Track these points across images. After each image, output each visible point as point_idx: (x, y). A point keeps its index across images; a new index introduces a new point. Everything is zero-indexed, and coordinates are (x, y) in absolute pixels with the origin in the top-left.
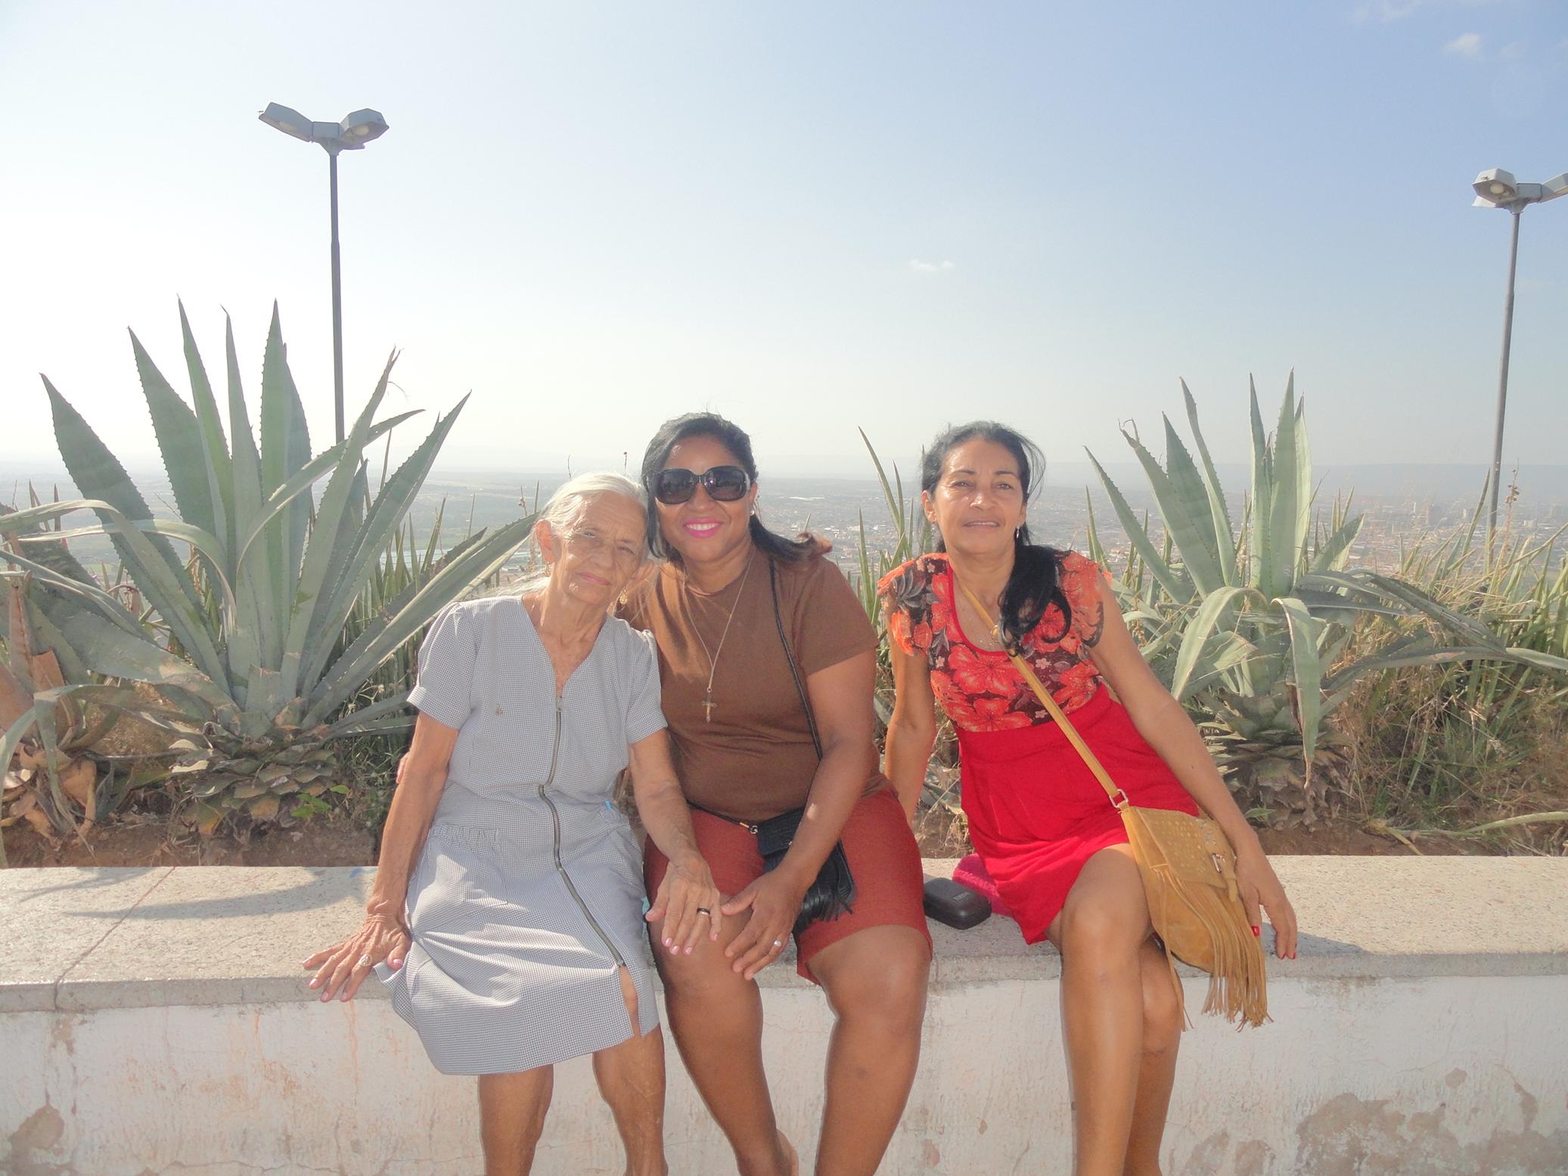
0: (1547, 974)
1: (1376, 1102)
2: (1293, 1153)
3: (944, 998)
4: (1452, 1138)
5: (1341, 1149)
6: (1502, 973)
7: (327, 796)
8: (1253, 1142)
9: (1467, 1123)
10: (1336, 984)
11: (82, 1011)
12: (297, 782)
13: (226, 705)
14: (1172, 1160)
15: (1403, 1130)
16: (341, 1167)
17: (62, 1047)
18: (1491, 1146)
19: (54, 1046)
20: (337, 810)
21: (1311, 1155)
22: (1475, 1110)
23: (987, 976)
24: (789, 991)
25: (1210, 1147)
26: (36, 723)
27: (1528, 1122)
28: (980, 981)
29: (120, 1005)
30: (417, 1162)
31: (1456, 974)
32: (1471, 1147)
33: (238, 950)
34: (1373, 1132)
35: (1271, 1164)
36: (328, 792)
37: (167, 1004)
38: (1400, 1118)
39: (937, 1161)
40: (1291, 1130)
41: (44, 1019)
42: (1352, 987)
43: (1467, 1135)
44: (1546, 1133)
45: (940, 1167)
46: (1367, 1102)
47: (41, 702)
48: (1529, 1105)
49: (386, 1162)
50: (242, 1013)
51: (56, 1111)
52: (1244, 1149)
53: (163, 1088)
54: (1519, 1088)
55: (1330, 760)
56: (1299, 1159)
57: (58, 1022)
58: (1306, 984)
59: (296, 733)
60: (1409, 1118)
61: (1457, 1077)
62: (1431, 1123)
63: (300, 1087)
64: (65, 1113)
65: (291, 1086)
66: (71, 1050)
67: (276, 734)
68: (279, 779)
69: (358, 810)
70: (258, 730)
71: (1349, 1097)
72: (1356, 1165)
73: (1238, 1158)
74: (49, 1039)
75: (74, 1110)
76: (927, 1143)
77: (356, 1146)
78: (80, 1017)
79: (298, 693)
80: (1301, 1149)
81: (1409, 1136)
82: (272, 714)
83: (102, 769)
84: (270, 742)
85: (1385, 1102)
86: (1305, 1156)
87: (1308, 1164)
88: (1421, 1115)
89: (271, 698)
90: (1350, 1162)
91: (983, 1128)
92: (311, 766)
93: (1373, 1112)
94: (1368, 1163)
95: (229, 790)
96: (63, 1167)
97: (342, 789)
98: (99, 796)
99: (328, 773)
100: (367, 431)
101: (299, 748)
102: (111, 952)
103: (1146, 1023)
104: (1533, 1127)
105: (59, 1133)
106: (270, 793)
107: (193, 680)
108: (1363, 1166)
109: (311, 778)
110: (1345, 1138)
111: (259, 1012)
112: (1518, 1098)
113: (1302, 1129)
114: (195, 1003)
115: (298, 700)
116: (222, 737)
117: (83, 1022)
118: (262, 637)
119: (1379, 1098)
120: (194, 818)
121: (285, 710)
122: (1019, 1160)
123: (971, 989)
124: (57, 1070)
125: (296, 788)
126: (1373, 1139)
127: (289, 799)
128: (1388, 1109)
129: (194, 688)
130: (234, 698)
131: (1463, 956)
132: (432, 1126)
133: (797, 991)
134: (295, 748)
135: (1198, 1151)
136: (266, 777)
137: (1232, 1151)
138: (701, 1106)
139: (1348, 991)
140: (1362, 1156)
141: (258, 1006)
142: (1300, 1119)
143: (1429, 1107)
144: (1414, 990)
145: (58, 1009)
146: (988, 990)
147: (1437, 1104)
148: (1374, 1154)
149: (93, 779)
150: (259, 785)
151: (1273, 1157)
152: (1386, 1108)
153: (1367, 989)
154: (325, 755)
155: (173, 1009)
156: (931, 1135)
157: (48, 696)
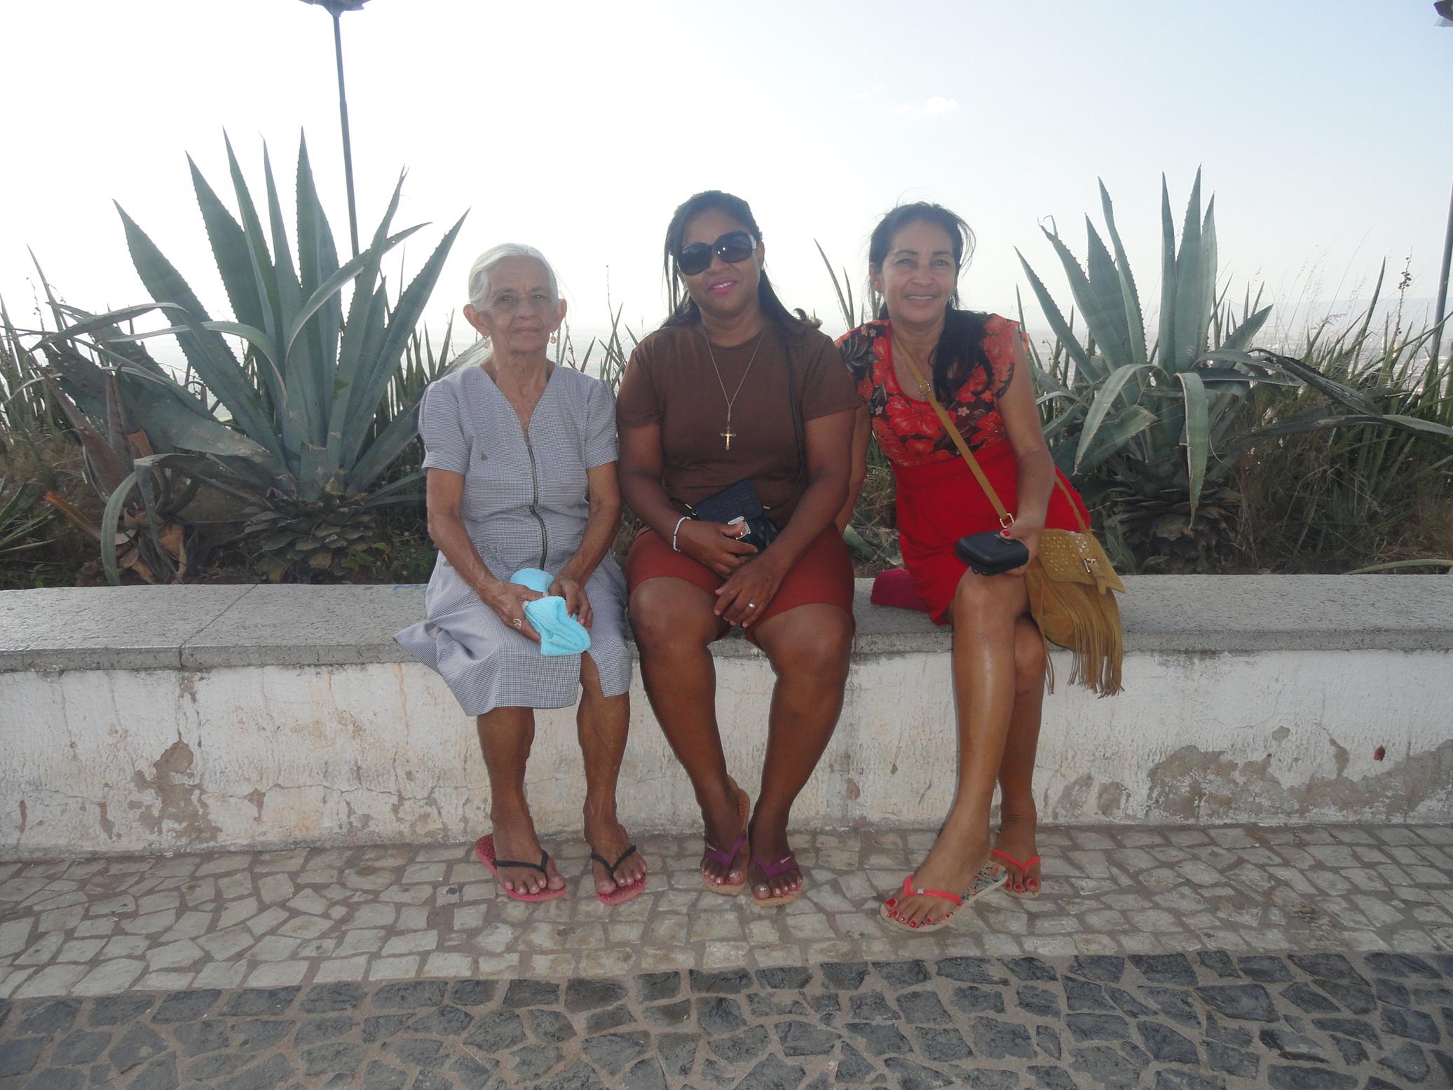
0: (1359, 648)
1: (1214, 752)
2: (1144, 792)
3: (862, 667)
4: (1276, 782)
5: (1184, 789)
6: (1320, 648)
7: (370, 551)
8: (1112, 783)
9: (1289, 770)
10: (1182, 657)
11: (200, 670)
12: (347, 540)
13: (284, 477)
14: (1046, 797)
15: (1236, 775)
16: (399, 791)
17: (187, 697)
18: (1310, 788)
19: (182, 696)
20: (379, 563)
21: (1160, 795)
22: (1296, 760)
23: (895, 649)
24: (738, 661)
25: (1077, 788)
26: (136, 485)
27: (1340, 770)
28: (891, 654)
29: (229, 666)
30: (456, 788)
31: (1281, 649)
32: (1292, 789)
33: (312, 631)
34: (1211, 777)
35: (1127, 800)
36: (370, 548)
37: (262, 665)
38: (1233, 766)
39: (858, 795)
40: (1143, 774)
41: (173, 676)
42: (1196, 661)
43: (1288, 780)
44: (1356, 778)
45: (860, 800)
46: (1206, 753)
47: (139, 466)
48: (1342, 756)
49: (433, 788)
50: (318, 673)
51: (187, 745)
52: (1105, 789)
53: (264, 729)
54: (1333, 742)
55: (1220, 514)
56: (1149, 797)
57: (183, 678)
58: (1157, 658)
59: (342, 498)
60: (1241, 765)
61: (1282, 733)
62: (1259, 770)
63: (365, 730)
64: (193, 747)
65: (358, 729)
66: (194, 700)
67: (327, 498)
68: (331, 536)
69: (396, 563)
70: (312, 497)
71: (1192, 748)
72: (1196, 802)
73: (1100, 796)
74: (178, 691)
75: (200, 744)
76: (850, 781)
77: (409, 775)
78: (199, 675)
79: (341, 466)
80: (1151, 789)
81: (1241, 780)
82: (321, 484)
83: (188, 531)
84: (322, 505)
85: (1221, 753)
86: (1155, 795)
87: (1157, 801)
88: (1251, 764)
89: (320, 470)
90: (1191, 800)
91: (894, 769)
92: (355, 527)
93: (1211, 761)
94: (1206, 801)
95: (291, 545)
96: (194, 787)
97: (381, 545)
98: (188, 553)
99: (370, 534)
100: (383, 242)
101: (345, 510)
102: (218, 631)
104: (1345, 774)
105: (191, 761)
106: (324, 548)
107: (257, 453)
108: (1202, 803)
109: (356, 536)
110: (1188, 781)
111: (331, 673)
112: (1333, 750)
113: (1153, 774)
114: (285, 665)
115: (342, 472)
116: (283, 501)
117: (202, 679)
118: (309, 419)
119: (1217, 750)
120: (265, 568)
121: (332, 480)
122: (923, 795)
123: (883, 661)
124: (185, 714)
125: (345, 544)
126: (1210, 781)
127: (339, 553)
128: (1224, 759)
129: (258, 459)
130: (290, 469)
131: (1288, 633)
132: (465, 762)
133: (745, 661)
134: (342, 510)
135: (1068, 791)
136: (322, 534)
137: (1095, 791)
139: (1193, 664)
140: (1201, 796)
141: (330, 668)
142: (1151, 765)
143: (1258, 756)
144: (1247, 663)
145: (182, 668)
146: (897, 663)
147: (1264, 756)
148: (1211, 794)
149: (182, 537)
150: (315, 539)
151: (1129, 796)
152: (1222, 757)
153: (1208, 662)
154: (366, 518)
155: (268, 669)
156: (852, 775)
157: (145, 462)
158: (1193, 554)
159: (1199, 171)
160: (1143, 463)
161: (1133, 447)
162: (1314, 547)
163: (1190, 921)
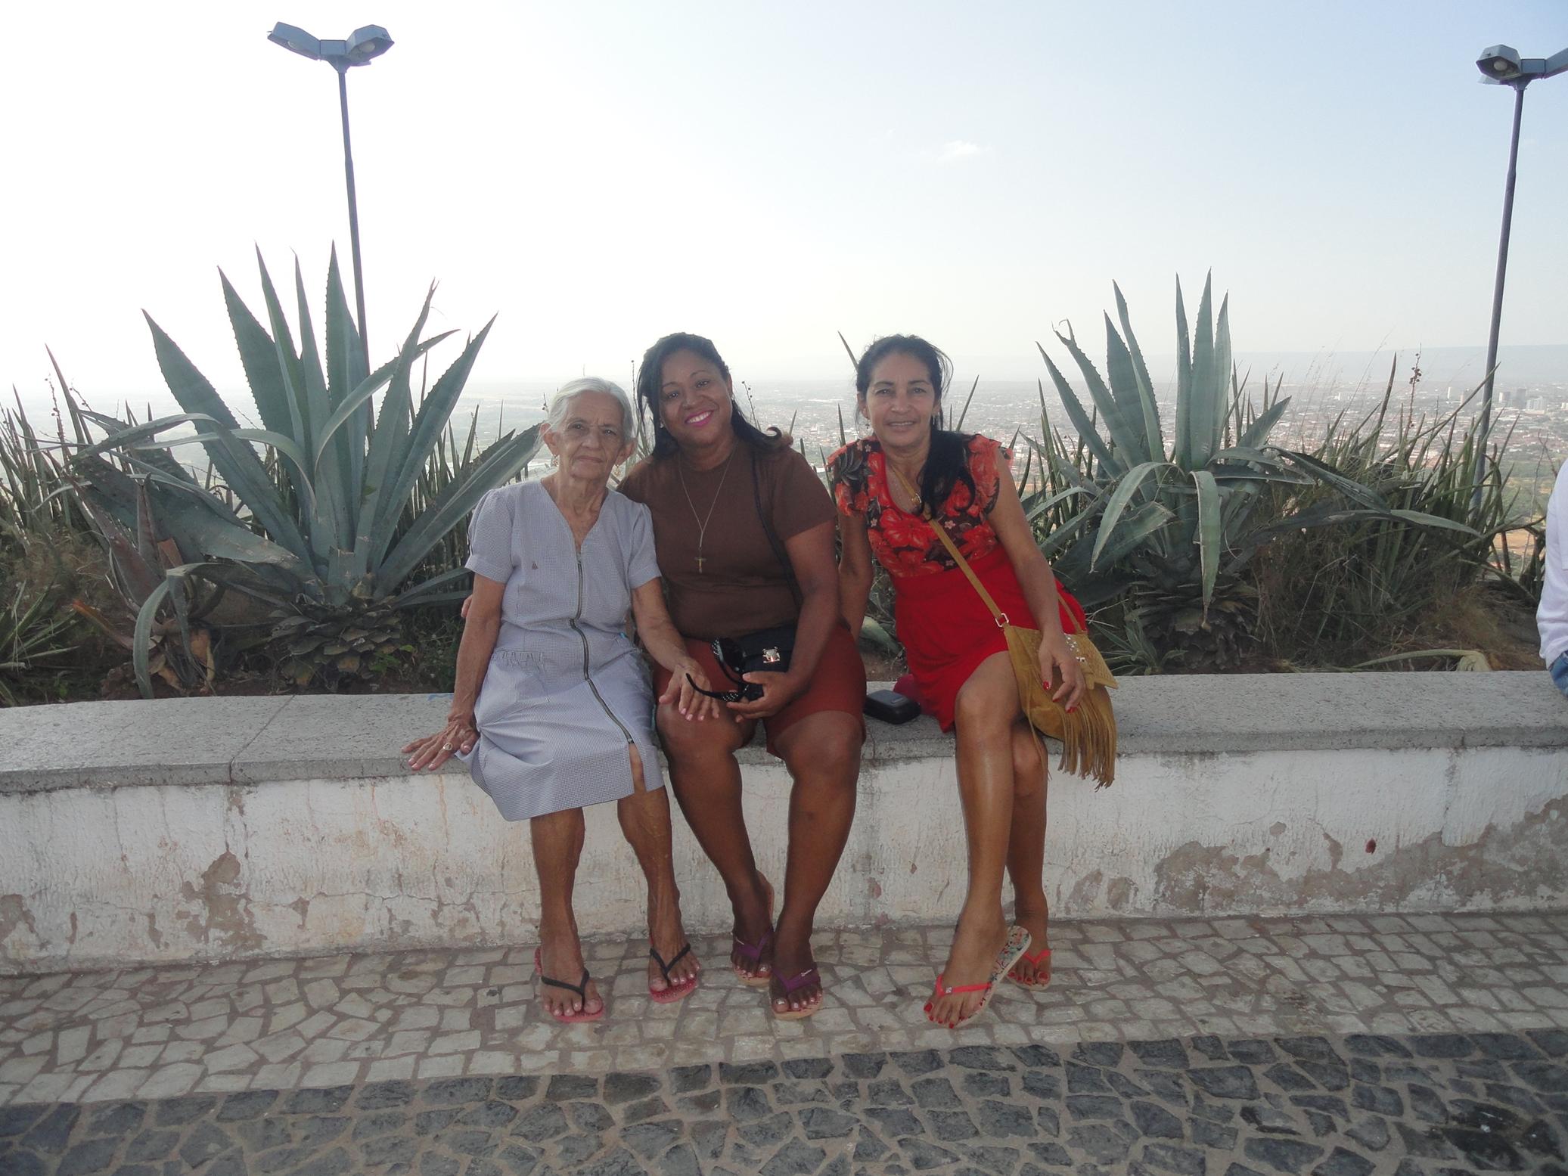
0: (1346, 748)
1: (1216, 847)
2: (1152, 886)
3: (882, 772)
4: (1275, 875)
5: (1189, 883)
6: (1310, 748)
7: (397, 654)
8: (1121, 879)
9: (1287, 864)
10: (1184, 758)
11: (248, 784)
12: (373, 643)
13: (312, 581)
14: (1059, 893)
15: (1237, 869)
16: (439, 897)
17: (235, 810)
18: (1307, 880)
19: (230, 810)
20: (406, 666)
21: (1166, 889)
22: (1293, 853)
23: (911, 754)
24: (764, 768)
25: (1087, 883)
26: (168, 593)
27: (1335, 862)
28: (909, 759)
29: (277, 779)
30: (494, 893)
31: (1274, 749)
32: (1290, 881)
33: (355, 744)
34: (1214, 871)
35: (1135, 895)
36: (398, 650)
37: (308, 779)
38: (1235, 860)
39: (879, 894)
40: (1150, 870)
41: (222, 790)
42: (1196, 761)
43: (1287, 872)
44: (1350, 870)
45: (882, 898)
46: (1208, 849)
47: (172, 577)
48: (1336, 849)
49: (471, 894)
50: (361, 786)
51: (234, 856)
52: (1114, 884)
53: (309, 840)
54: (1327, 836)
55: (1237, 608)
56: (1156, 891)
57: (232, 792)
58: (1159, 759)
59: (369, 602)
60: (1241, 860)
61: (1279, 829)
62: (1259, 863)
63: (406, 839)
64: (240, 858)
65: (400, 839)
66: (242, 812)
67: (354, 602)
68: (358, 639)
69: (423, 665)
70: (339, 601)
71: (1195, 844)
72: (1201, 895)
73: (1109, 892)
74: (226, 804)
75: (246, 855)
76: (871, 880)
77: (449, 882)
78: (247, 788)
79: (369, 570)
80: (1158, 883)
81: (1242, 874)
82: (349, 588)
83: (214, 637)
84: (350, 609)
85: (1223, 848)
86: (1161, 889)
87: (1164, 895)
88: (1251, 857)
89: (348, 575)
90: (1196, 894)
91: (914, 869)
92: (382, 630)
93: (1214, 856)
94: (1211, 894)
95: (319, 650)
96: (240, 896)
97: (409, 648)
98: (215, 658)
99: (397, 636)
100: (413, 349)
101: (373, 614)
102: (263, 746)
103: (1016, 776)
104: (1339, 867)
105: (238, 872)
106: (352, 652)
107: (286, 560)
108: (1206, 896)
109: (383, 639)
110: (1192, 875)
111: (374, 785)
112: (1327, 844)
113: (1159, 869)
114: (330, 778)
115: (369, 576)
116: (311, 606)
117: (249, 792)
118: (337, 524)
119: (1218, 845)
120: (292, 672)
121: (360, 584)
122: (941, 893)
123: (901, 765)
124: (233, 826)
125: (373, 647)
126: (1213, 875)
127: (367, 656)
128: (1225, 853)
129: (287, 566)
130: (318, 574)
131: (1280, 735)
132: (503, 868)
133: (770, 768)
134: (370, 614)
135: (1079, 886)
136: (349, 638)
137: (1104, 886)
138: (700, 852)
139: (1193, 764)
140: (1205, 889)
141: (373, 781)
142: (1158, 861)
143: (1258, 851)
144: (1244, 762)
145: (232, 782)
146: (915, 766)
147: (1263, 850)
148: (1215, 887)
149: (209, 643)
150: (344, 643)
151: (1137, 890)
152: (1223, 852)
153: (1208, 762)
154: (394, 621)
155: (315, 783)
156: (874, 875)
157: (178, 571)
158: (1212, 647)
159: (1209, 275)
160: (1162, 559)
161: (1153, 541)
162: (1335, 636)
163: (1188, 1009)
